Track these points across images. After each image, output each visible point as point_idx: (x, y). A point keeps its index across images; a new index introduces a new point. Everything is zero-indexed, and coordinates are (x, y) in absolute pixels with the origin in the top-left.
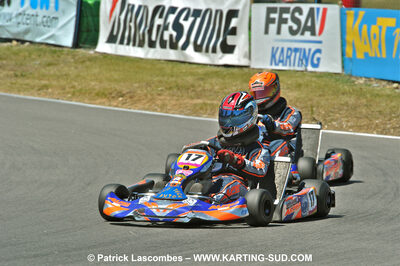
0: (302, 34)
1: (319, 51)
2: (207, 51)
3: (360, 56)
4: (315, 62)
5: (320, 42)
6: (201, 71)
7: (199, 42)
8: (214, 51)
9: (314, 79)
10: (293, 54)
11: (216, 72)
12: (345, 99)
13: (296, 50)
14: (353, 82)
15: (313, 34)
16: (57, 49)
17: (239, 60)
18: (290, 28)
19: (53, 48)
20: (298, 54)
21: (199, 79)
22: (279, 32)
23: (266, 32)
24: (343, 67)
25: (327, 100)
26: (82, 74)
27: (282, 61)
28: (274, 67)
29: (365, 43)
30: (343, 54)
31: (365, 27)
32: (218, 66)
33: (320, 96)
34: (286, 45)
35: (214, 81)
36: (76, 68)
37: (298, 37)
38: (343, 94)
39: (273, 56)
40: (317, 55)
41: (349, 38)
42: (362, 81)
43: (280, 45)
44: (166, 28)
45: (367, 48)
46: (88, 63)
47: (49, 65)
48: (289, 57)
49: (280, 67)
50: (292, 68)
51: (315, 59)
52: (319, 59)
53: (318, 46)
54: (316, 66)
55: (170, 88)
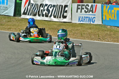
0: (89, 12)
1: (94, 18)
2: (58, 17)
3: (108, 19)
4: (93, 21)
5: (95, 15)
6: (57, 23)
7: (55, 15)
8: (60, 17)
9: (94, 26)
10: (86, 18)
11: (62, 24)
12: (106, 32)
13: (87, 17)
14: (106, 27)
15: (93, 12)
16: (9, 17)
17: (68, 20)
18: (85, 11)
19: (7, 17)
20: (88, 19)
21: (58, 26)
22: (81, 12)
23: (77, 12)
24: (102, 23)
25: (101, 33)
26: (20, 24)
27: (82, 21)
28: (79, 22)
29: (110, 15)
30: (102, 18)
31: (110, 11)
32: (62, 22)
33: (98, 31)
34: (84, 16)
35: (63, 27)
36: (17, 23)
37: (88, 13)
38: (105, 31)
39: (79, 19)
40: (94, 19)
41: (104, 14)
42: (109, 27)
43: (82, 16)
44: (44, 10)
45: (110, 17)
46: (20, 21)
47: (9, 22)
48: (84, 19)
49: (82, 22)
50: (86, 23)
51: (93, 20)
52: (94, 20)
53: (94, 16)
54: (94, 22)
55: (50, 29)
